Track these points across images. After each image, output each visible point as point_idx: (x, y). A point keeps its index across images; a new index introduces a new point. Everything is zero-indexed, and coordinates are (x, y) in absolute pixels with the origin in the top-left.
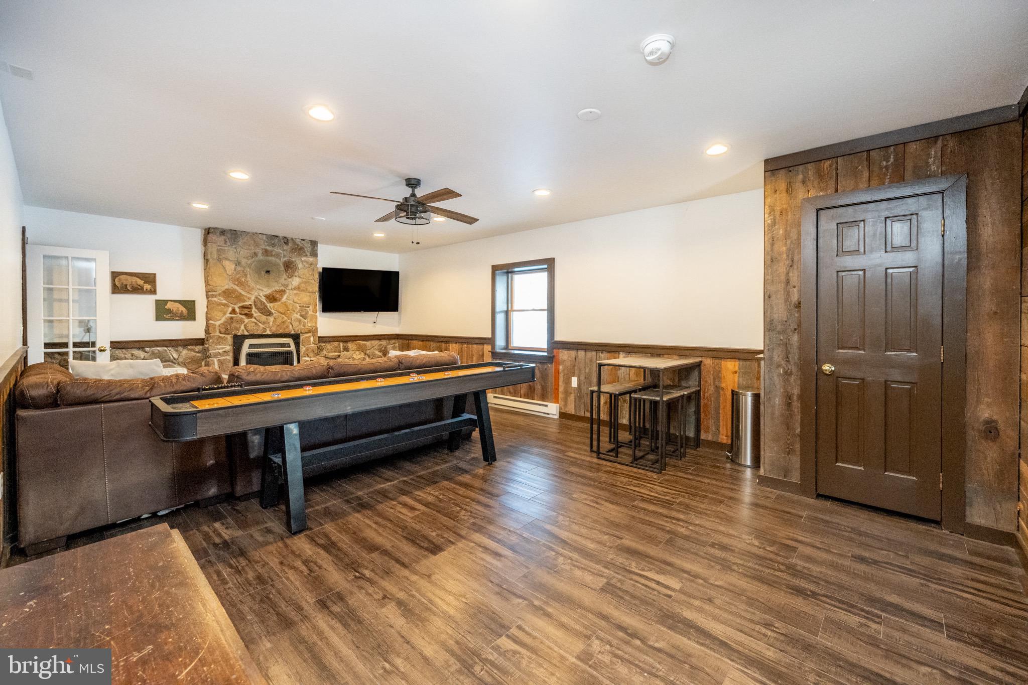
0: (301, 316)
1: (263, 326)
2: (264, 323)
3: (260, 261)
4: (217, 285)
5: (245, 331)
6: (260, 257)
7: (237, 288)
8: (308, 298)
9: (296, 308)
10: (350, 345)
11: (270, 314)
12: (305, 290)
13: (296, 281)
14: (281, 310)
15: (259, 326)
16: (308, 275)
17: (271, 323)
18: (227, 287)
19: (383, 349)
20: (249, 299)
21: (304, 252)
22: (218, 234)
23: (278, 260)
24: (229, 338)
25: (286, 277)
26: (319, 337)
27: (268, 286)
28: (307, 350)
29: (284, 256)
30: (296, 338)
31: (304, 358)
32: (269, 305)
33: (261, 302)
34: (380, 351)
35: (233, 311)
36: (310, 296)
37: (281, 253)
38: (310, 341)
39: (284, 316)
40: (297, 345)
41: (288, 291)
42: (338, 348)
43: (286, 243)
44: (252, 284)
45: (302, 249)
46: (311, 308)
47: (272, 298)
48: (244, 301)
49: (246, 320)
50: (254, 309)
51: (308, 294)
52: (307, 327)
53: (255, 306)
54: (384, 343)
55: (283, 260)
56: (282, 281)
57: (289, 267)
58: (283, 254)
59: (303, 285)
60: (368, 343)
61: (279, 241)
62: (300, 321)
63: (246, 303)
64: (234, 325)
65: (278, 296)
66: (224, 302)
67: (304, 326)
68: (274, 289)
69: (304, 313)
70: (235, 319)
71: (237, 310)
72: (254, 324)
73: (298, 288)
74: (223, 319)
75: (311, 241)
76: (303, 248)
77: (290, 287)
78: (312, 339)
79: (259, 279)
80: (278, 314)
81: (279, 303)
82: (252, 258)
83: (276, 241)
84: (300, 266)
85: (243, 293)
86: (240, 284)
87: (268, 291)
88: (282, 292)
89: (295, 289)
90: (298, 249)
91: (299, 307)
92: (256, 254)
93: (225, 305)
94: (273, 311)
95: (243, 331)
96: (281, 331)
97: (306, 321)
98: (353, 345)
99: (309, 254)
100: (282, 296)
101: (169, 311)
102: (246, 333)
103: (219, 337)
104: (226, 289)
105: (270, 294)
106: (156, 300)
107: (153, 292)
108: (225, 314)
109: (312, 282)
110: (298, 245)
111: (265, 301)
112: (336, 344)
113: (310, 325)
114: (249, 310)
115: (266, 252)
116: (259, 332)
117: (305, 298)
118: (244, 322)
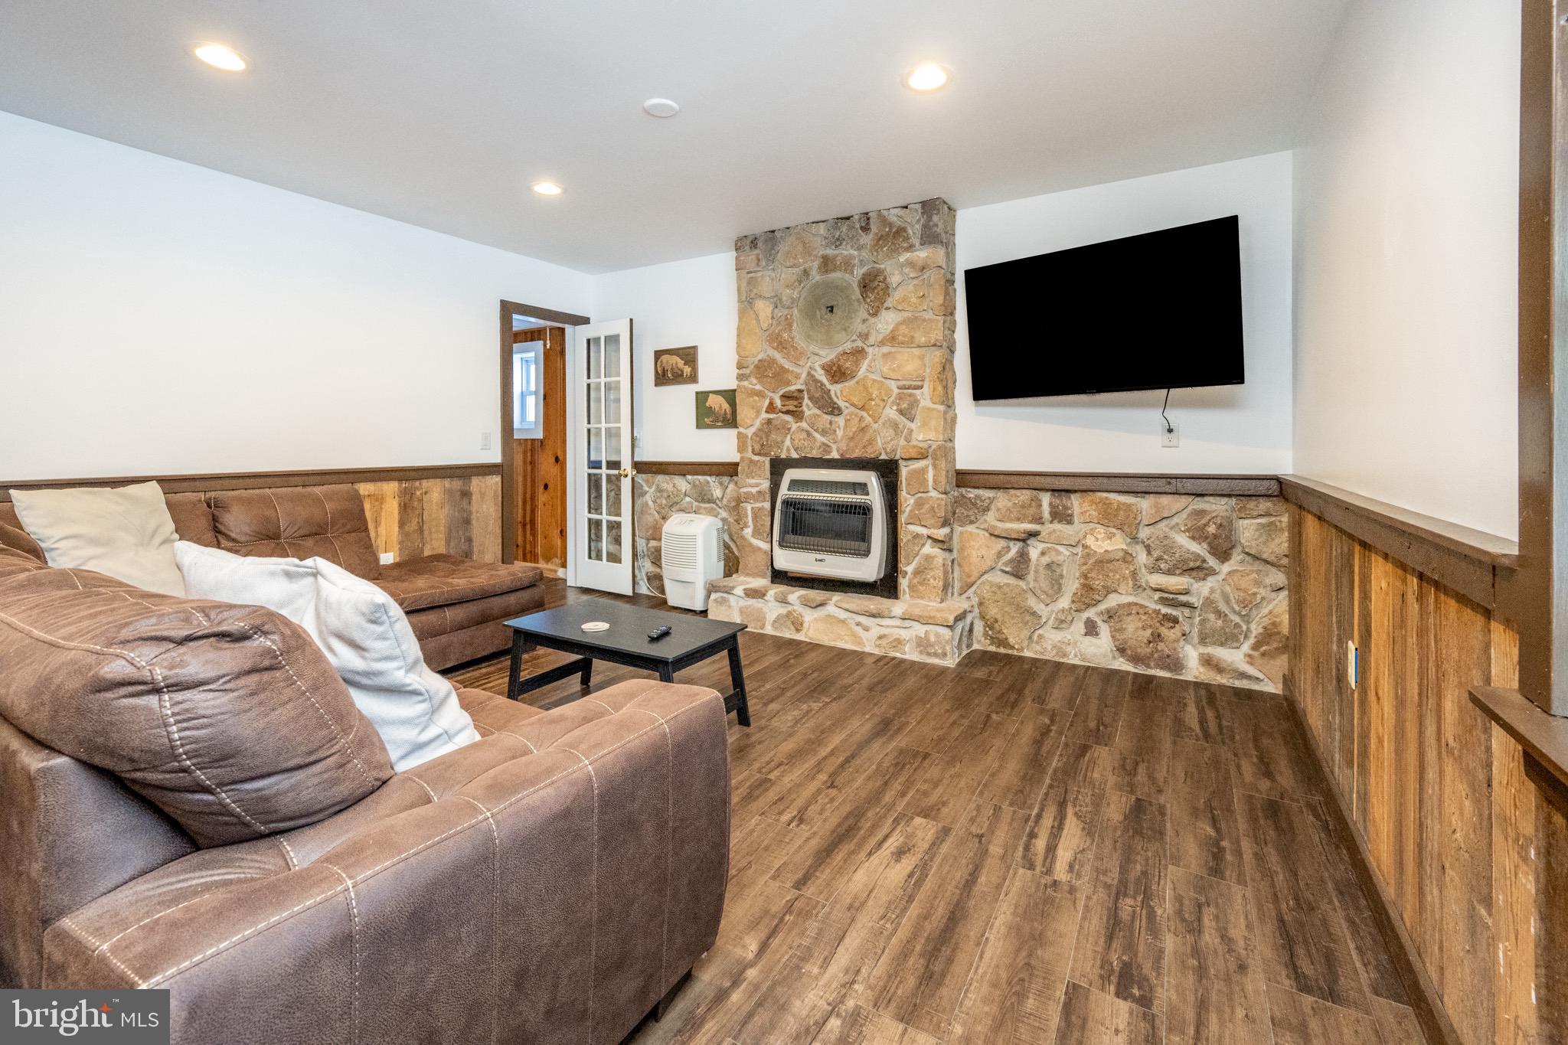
0: (901, 412)
1: (823, 439)
2: (824, 433)
3: (816, 285)
4: (747, 353)
5: (792, 450)
6: (816, 277)
7: (777, 356)
8: (917, 363)
9: (889, 391)
10: (1076, 503)
11: (834, 410)
12: (910, 343)
13: (887, 321)
14: (855, 400)
15: (815, 439)
16: (914, 300)
17: (840, 433)
18: (760, 357)
19: (1212, 529)
20: (798, 377)
21: (907, 239)
22: (747, 248)
23: (847, 276)
24: (766, 462)
25: (865, 315)
26: (960, 474)
27: (829, 343)
28: (919, 504)
29: (862, 263)
30: (888, 470)
31: (911, 528)
32: (835, 389)
33: (816, 381)
34: (1198, 534)
35: (771, 408)
36: (922, 358)
37: (852, 257)
38: (926, 480)
39: (864, 414)
40: (891, 491)
41: (870, 350)
42: (1032, 511)
43: (866, 229)
44: (801, 343)
45: (900, 232)
46: (926, 389)
47: (837, 373)
48: (788, 383)
49: (794, 426)
50: (806, 401)
51: (917, 352)
52: (913, 443)
53: (809, 391)
54: (1218, 507)
55: (859, 272)
56: (858, 326)
57: (873, 286)
58: (859, 256)
59: (903, 329)
60: (1145, 505)
61: (850, 228)
62: (895, 426)
63: (793, 388)
64: (773, 436)
65: (848, 364)
66: (758, 387)
67: (908, 440)
68: (840, 349)
69: (904, 406)
70: (775, 422)
71: (778, 403)
72: (804, 435)
73: (892, 339)
74: (758, 424)
75: (924, 204)
76: (904, 230)
77: (872, 340)
78: (930, 475)
79: (812, 328)
80: (852, 409)
81: (852, 382)
82: (800, 282)
83: (844, 229)
84: (894, 279)
85: (787, 365)
86: (782, 345)
87: (829, 355)
88: (859, 353)
89: (882, 343)
90: (893, 237)
91: (896, 391)
92: (806, 273)
93: (760, 394)
94: (841, 404)
95: (788, 450)
96: (857, 454)
97: (913, 426)
98: (1086, 506)
99: (916, 242)
100: (857, 363)
101: (710, 411)
102: (795, 455)
103: (751, 461)
104: (760, 361)
105: (832, 361)
106: (697, 393)
107: (693, 378)
108: (758, 413)
109: (929, 315)
110: (891, 225)
111: (824, 379)
112: (1025, 496)
113: (921, 437)
114: (795, 403)
115: (827, 264)
116: (815, 453)
117: (910, 363)
118: (789, 429)
